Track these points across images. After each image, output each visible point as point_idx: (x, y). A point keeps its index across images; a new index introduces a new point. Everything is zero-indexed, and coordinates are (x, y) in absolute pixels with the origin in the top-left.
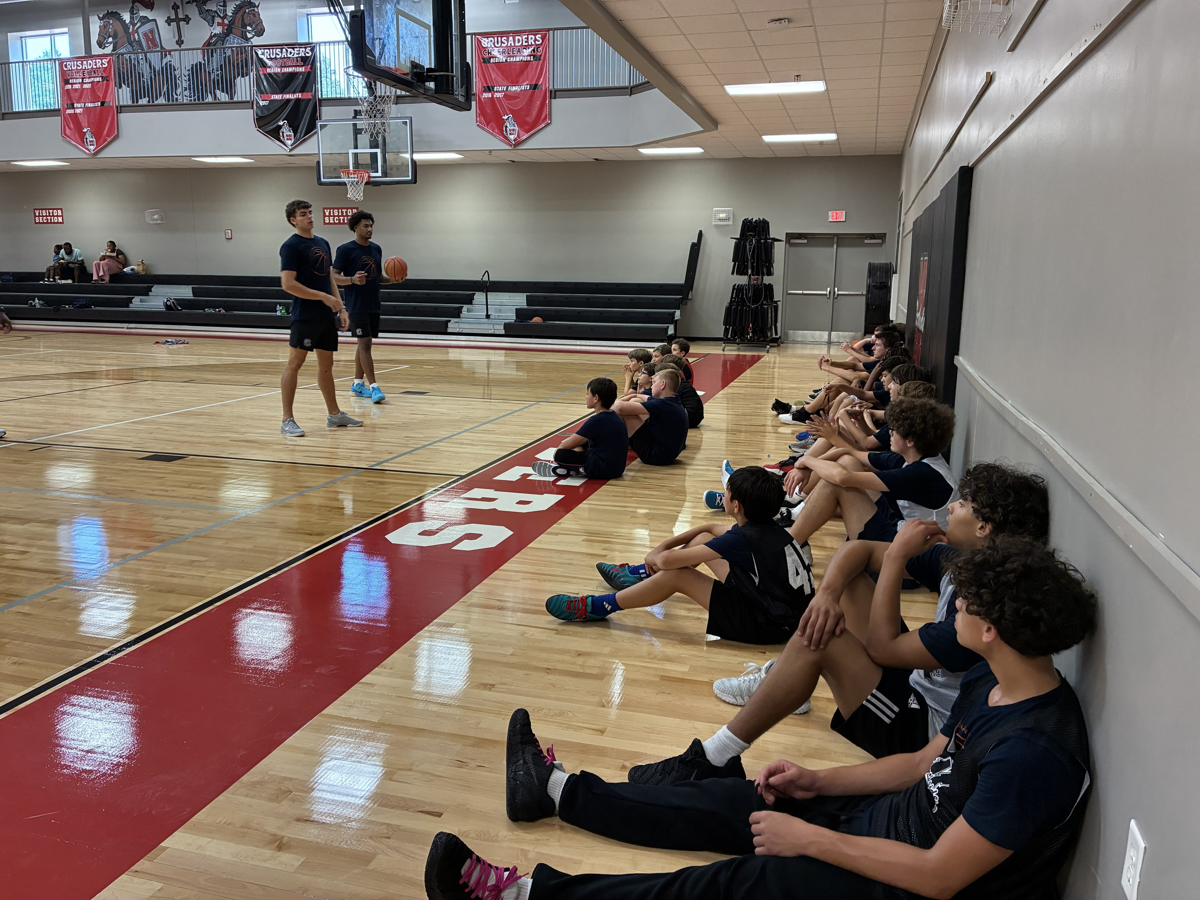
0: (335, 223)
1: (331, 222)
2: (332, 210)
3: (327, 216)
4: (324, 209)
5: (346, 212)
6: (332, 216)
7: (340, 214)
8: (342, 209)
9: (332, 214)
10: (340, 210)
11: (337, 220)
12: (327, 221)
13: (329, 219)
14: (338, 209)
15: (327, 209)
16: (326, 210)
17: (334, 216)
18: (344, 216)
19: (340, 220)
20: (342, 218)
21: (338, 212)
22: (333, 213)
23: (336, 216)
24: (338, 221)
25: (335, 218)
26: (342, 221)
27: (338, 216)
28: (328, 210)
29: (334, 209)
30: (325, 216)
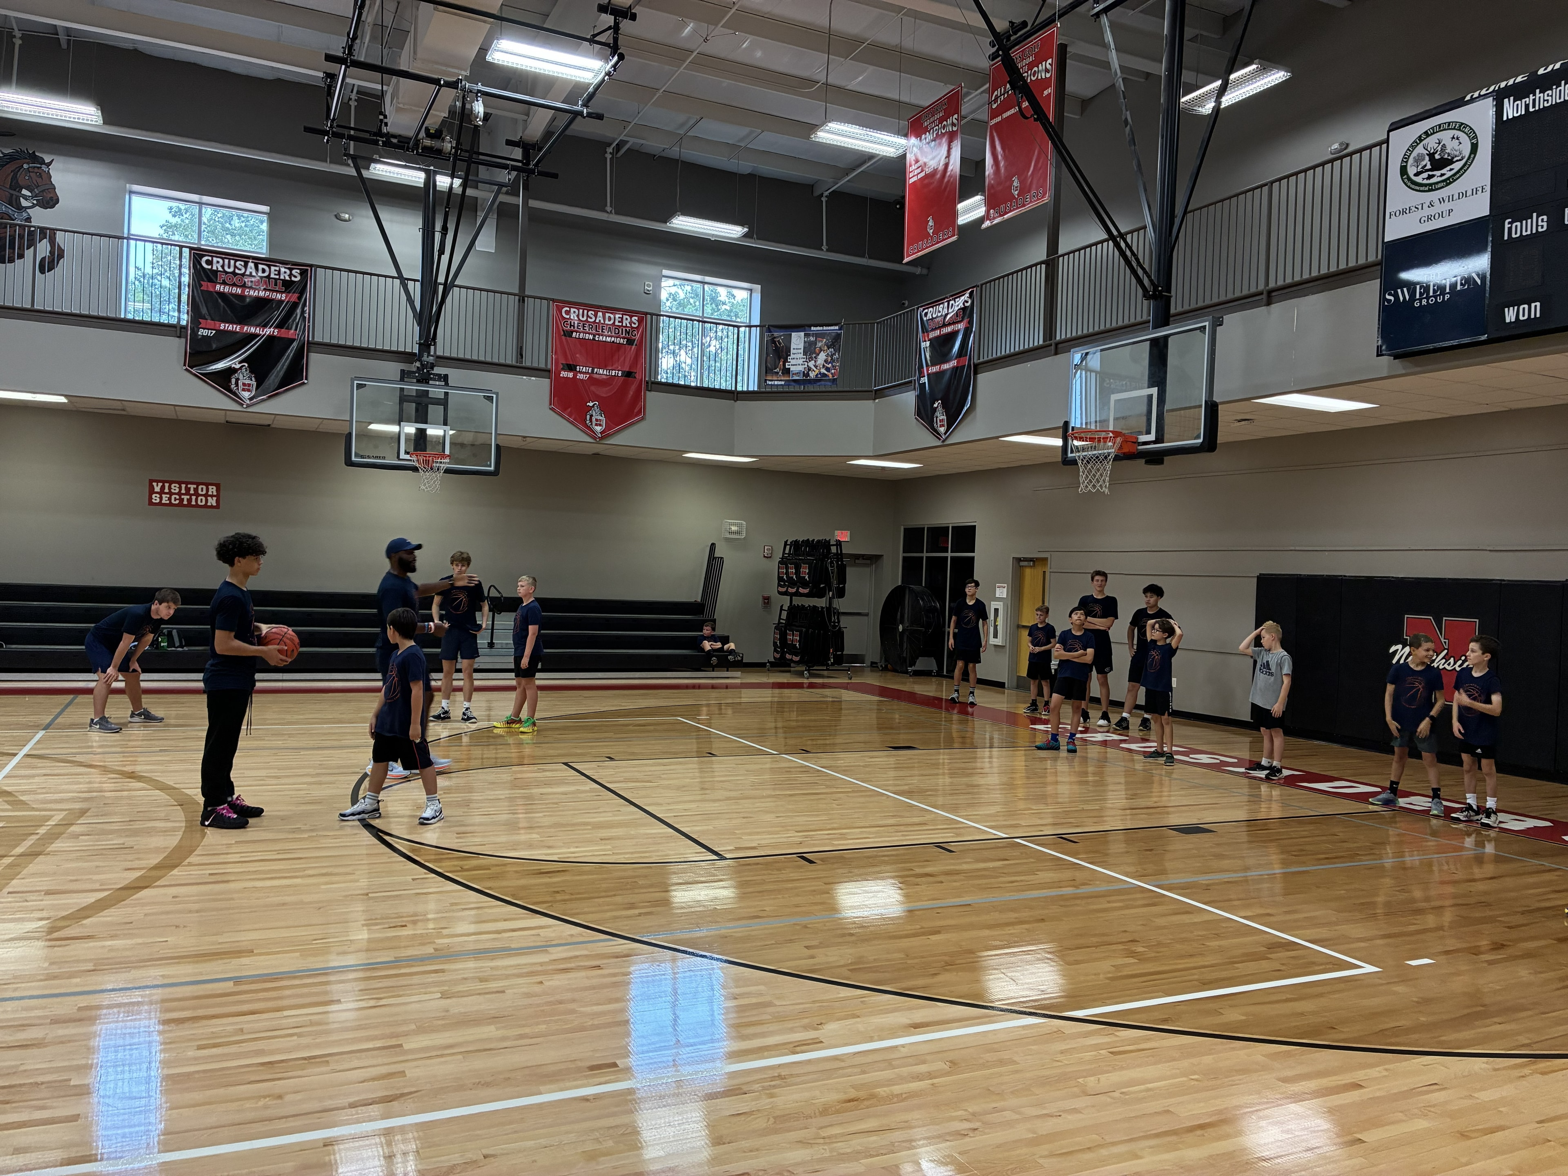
0: (171, 504)
1: (163, 502)
2: (167, 485)
3: (157, 493)
4: (151, 481)
5: (196, 490)
6: (166, 493)
7: (183, 491)
8: (187, 483)
9: (167, 490)
10: (183, 486)
11: (175, 499)
12: (156, 498)
13: (161, 498)
14: (180, 483)
15: (158, 482)
16: (155, 484)
17: (171, 493)
18: (191, 495)
19: (182, 500)
20: (186, 498)
21: (180, 488)
22: (170, 488)
23: (175, 494)
24: (177, 502)
25: (173, 497)
26: (185, 502)
27: (179, 494)
28: (160, 484)
29: (171, 483)
30: (152, 491)
